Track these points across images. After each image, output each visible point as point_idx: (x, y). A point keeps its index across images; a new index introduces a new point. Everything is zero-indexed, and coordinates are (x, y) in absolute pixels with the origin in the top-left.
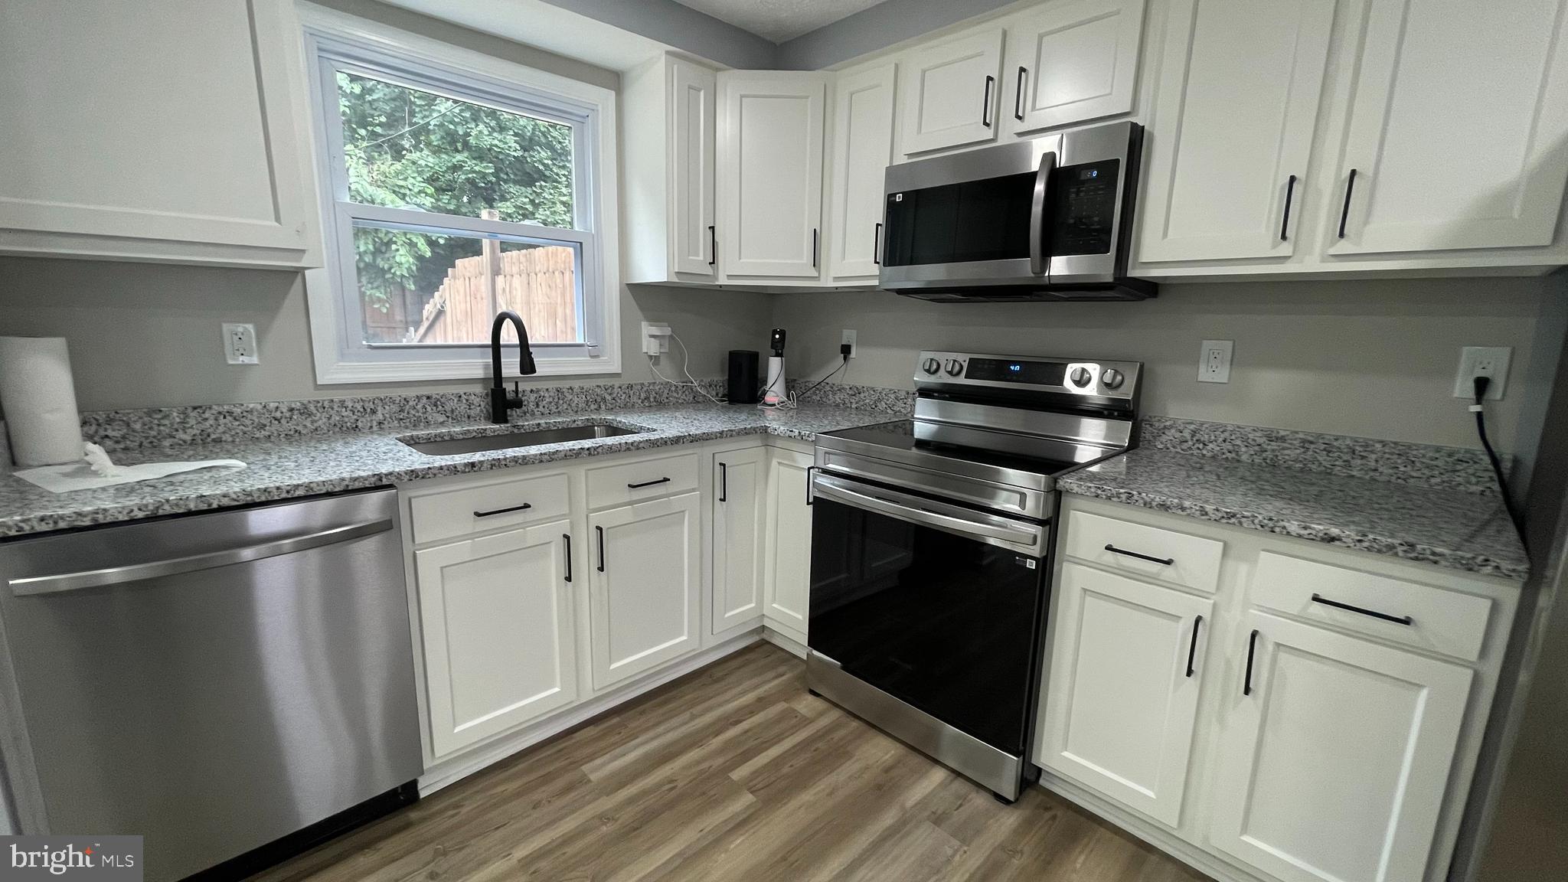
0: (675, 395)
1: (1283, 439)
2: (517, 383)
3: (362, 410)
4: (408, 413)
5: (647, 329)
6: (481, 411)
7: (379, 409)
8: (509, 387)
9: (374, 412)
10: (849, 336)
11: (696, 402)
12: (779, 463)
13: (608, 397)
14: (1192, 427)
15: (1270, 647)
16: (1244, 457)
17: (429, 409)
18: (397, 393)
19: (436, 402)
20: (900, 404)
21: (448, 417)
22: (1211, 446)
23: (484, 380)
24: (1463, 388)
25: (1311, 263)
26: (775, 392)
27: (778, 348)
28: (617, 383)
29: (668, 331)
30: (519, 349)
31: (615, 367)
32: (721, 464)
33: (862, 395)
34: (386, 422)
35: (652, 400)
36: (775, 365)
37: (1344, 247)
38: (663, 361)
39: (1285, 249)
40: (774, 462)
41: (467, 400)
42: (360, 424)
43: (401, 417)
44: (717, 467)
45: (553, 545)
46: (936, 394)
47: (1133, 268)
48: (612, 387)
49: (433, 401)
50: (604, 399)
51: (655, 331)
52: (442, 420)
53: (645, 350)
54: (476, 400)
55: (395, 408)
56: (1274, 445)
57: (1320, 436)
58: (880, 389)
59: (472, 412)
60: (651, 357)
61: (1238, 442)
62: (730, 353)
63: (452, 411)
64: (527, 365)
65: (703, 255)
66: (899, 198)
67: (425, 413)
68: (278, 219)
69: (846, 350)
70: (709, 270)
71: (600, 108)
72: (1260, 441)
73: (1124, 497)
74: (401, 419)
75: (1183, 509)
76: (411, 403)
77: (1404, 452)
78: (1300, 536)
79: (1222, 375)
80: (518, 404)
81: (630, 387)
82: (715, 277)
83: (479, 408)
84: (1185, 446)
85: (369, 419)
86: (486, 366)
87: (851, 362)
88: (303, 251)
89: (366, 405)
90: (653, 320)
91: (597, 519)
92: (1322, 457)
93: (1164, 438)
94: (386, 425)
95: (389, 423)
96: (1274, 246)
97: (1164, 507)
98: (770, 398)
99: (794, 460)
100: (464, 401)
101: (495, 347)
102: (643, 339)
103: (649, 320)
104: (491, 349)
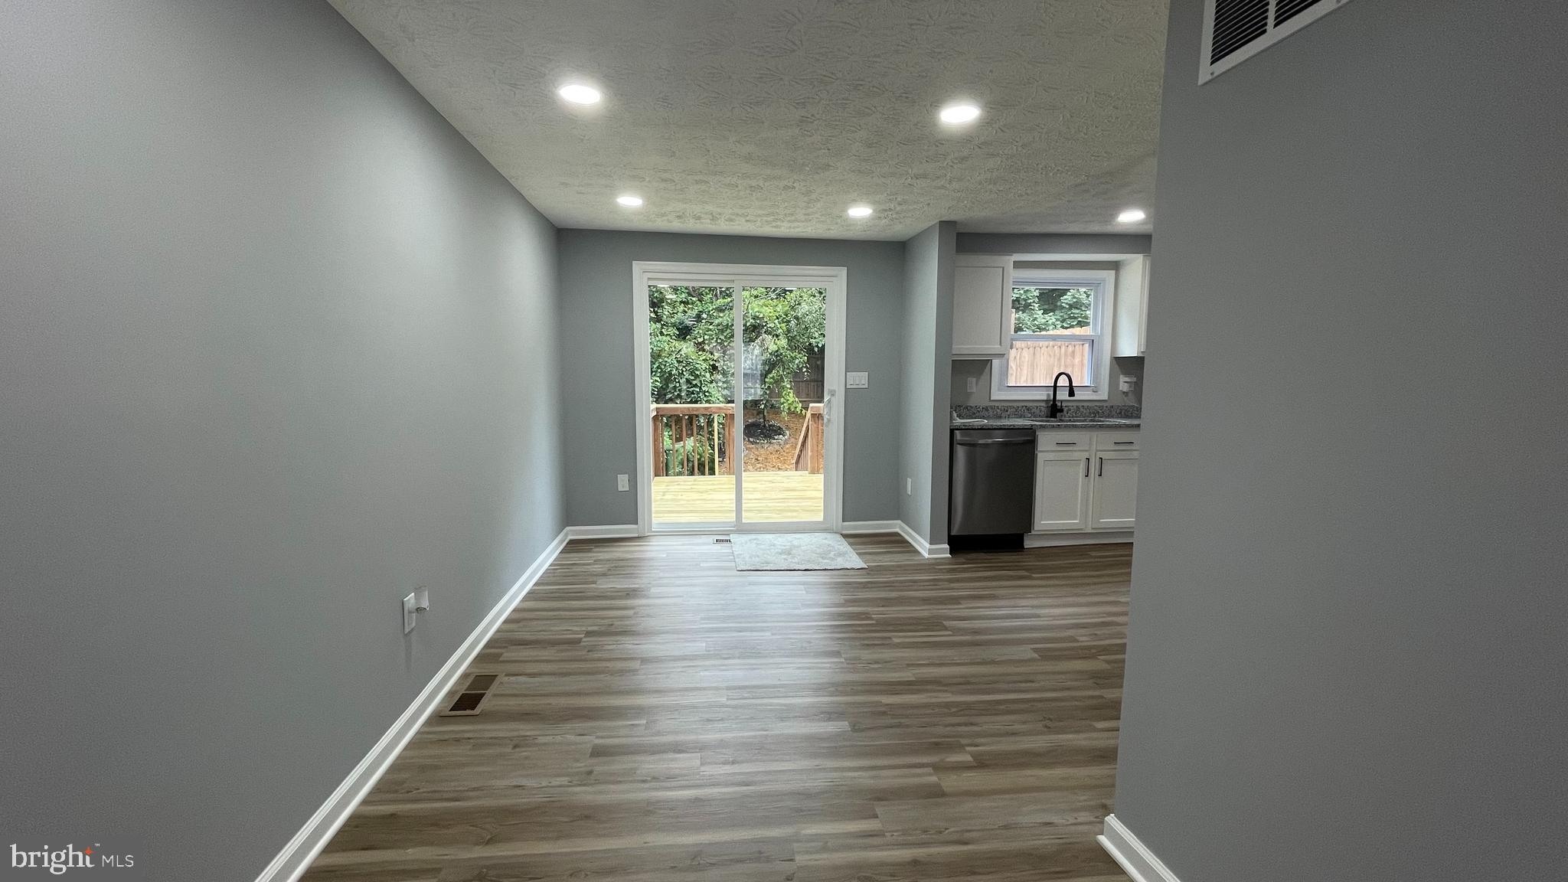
2: (1063, 402)
3: (1004, 410)
4: (1018, 412)
5: (1123, 379)
6: (1044, 414)
7: (1009, 410)
8: (1059, 404)
9: (1007, 411)
13: (1102, 411)
17: (1026, 411)
18: (1015, 404)
19: (1028, 408)
21: (1032, 415)
23: (1047, 401)
28: (1105, 404)
29: (1135, 379)
31: (1105, 397)
35: (1123, 414)
38: (1130, 395)
41: (1037, 409)
43: (1016, 414)
45: (1082, 462)
48: (1103, 406)
50: (1099, 412)
51: (1127, 379)
52: (1030, 416)
53: (1121, 389)
54: (1043, 409)
55: (1013, 409)
59: (1040, 412)
60: (1124, 392)
63: (1034, 413)
64: (1072, 393)
68: (1001, 344)
71: (1107, 279)
76: (1020, 409)
80: (1061, 411)
81: (1112, 406)
83: (1044, 412)
85: (1006, 414)
86: (1048, 395)
89: (1005, 408)
90: (1126, 373)
91: (1100, 455)
94: (1011, 417)
101: (1055, 386)
102: (1121, 384)
103: (1123, 374)
104: (1053, 388)
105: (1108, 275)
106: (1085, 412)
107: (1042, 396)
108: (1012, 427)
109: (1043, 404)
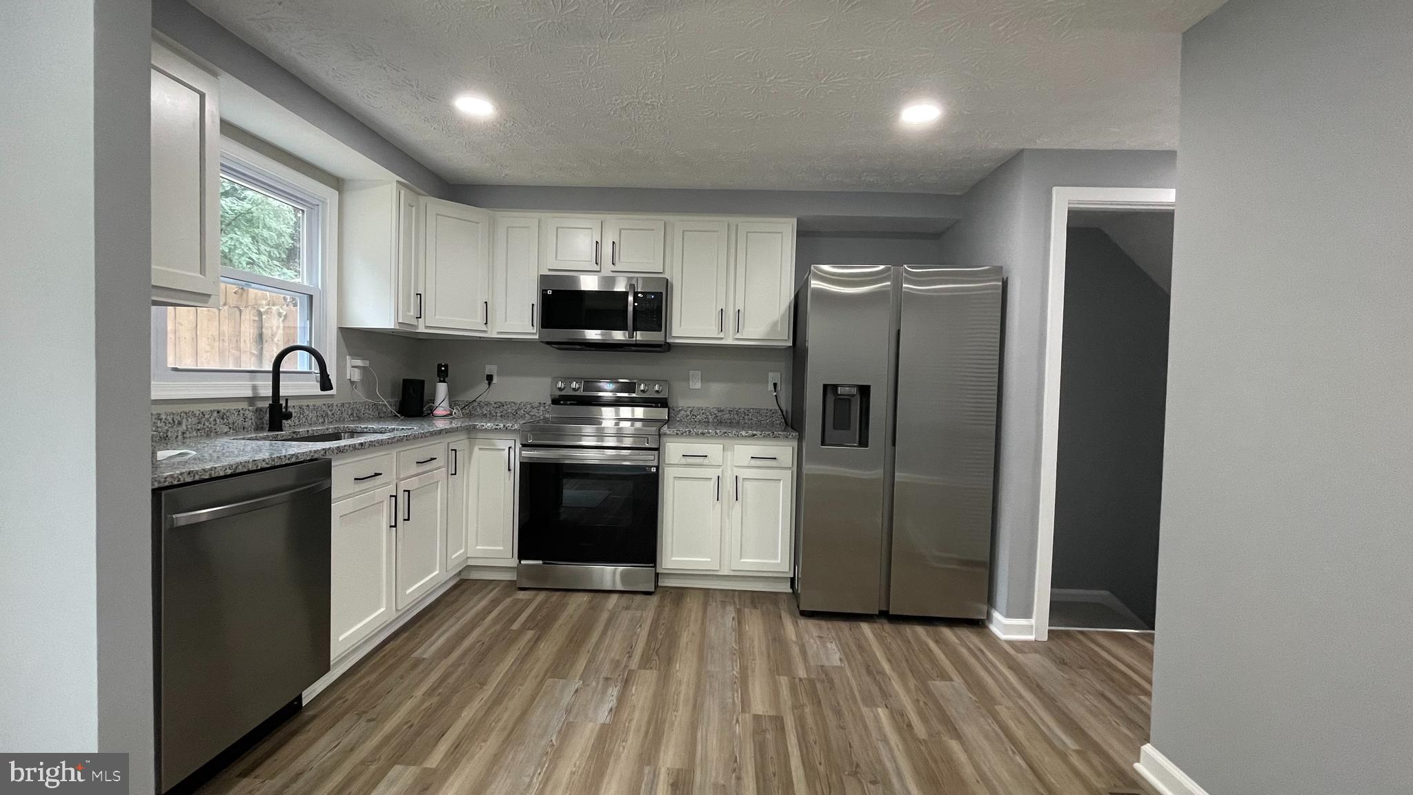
0: (368, 411)
1: (723, 411)
2: (287, 400)
3: (172, 422)
4: (204, 425)
5: (350, 362)
6: (252, 423)
7: (184, 420)
8: (283, 402)
9: (180, 423)
10: (491, 369)
11: (380, 417)
12: (480, 449)
13: (330, 413)
14: (690, 409)
15: (741, 480)
16: (711, 420)
17: (218, 420)
18: (195, 408)
19: (222, 416)
20: (535, 410)
21: (230, 428)
22: (698, 416)
23: (251, 400)
24: (771, 387)
25: (729, 341)
26: (442, 407)
27: (443, 374)
28: (334, 402)
29: (367, 363)
32: (452, 450)
33: (505, 407)
34: (188, 432)
35: (355, 415)
36: (442, 389)
37: (738, 336)
38: (359, 386)
39: (722, 334)
40: (476, 449)
41: (243, 415)
42: (169, 434)
43: (199, 428)
44: (450, 451)
45: (385, 503)
46: (562, 402)
47: (669, 338)
48: (332, 405)
49: (221, 414)
50: (327, 414)
51: (359, 362)
52: (226, 430)
53: (348, 377)
54: (250, 415)
55: (195, 420)
56: (720, 414)
58: (519, 402)
59: (247, 424)
60: (352, 383)
61: (708, 414)
62: (404, 380)
63: (233, 423)
65: (413, 312)
66: (549, 292)
67: (214, 425)
68: (202, 271)
69: (490, 378)
70: (414, 322)
71: (328, 201)
72: (715, 412)
73: (688, 432)
74: (199, 430)
76: (206, 416)
77: (758, 411)
78: (746, 436)
79: (698, 385)
80: (288, 416)
81: (343, 405)
82: (416, 327)
83: (250, 421)
84: (688, 417)
85: (176, 430)
86: (254, 388)
87: (492, 386)
88: (209, 296)
89: (176, 417)
90: (354, 355)
91: (404, 485)
93: (679, 416)
94: (187, 435)
95: (190, 433)
96: (719, 334)
97: (703, 434)
98: (440, 411)
99: (495, 445)
100: (242, 415)
101: (276, 373)
102: (349, 369)
103: (350, 355)
104: (271, 374)
105: (331, 195)
106: (310, 414)
107: (242, 389)
108: (293, 460)
109: (245, 405)
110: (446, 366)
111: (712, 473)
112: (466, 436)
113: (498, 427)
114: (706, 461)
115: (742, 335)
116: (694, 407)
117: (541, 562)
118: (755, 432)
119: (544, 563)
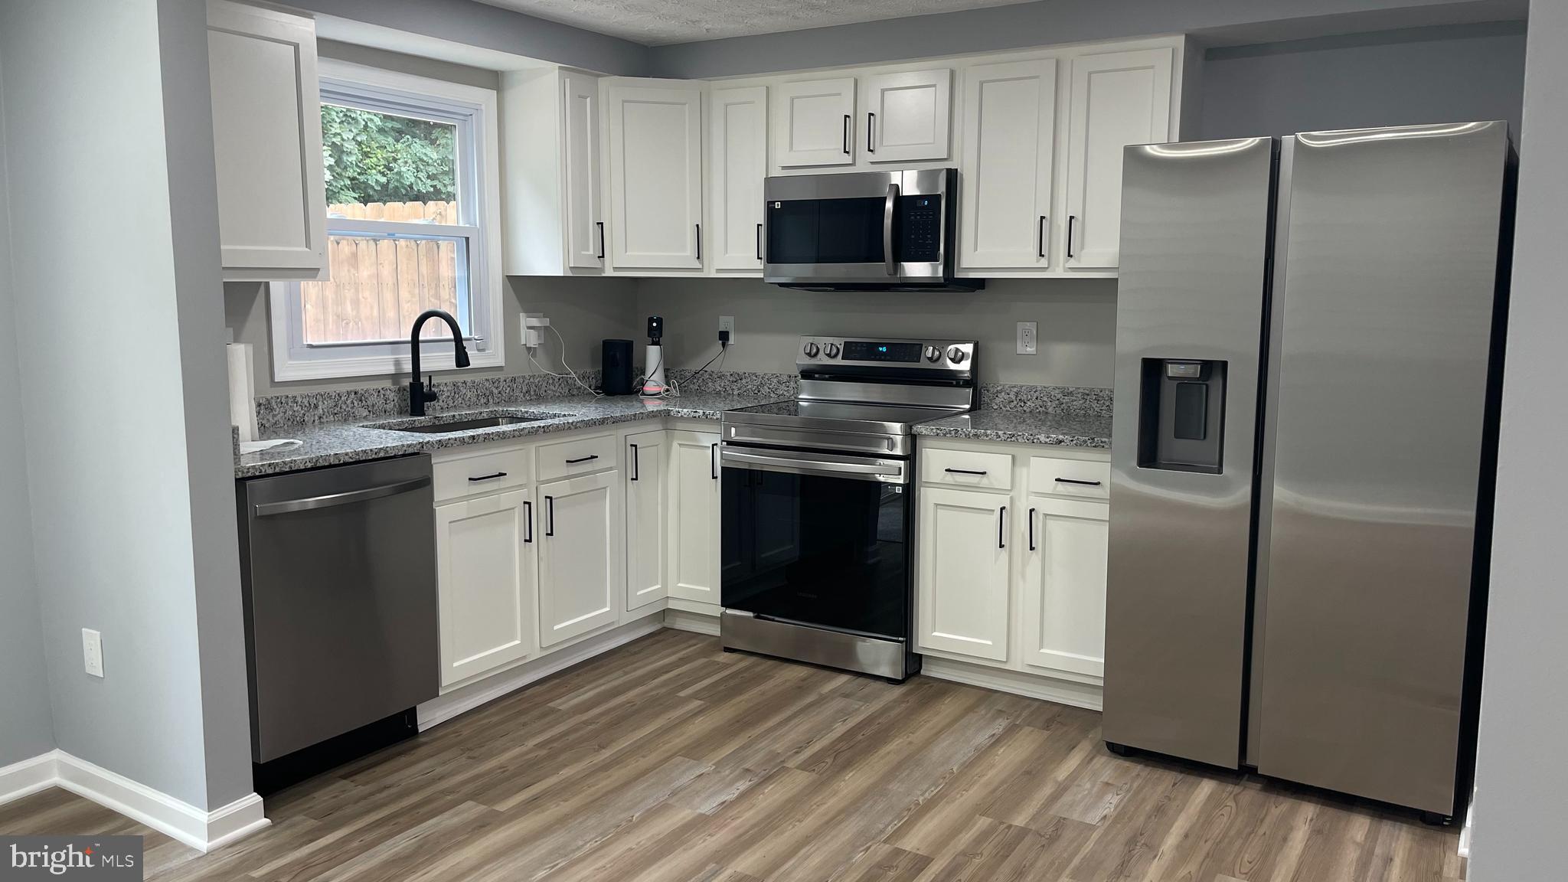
0: (552, 387)
1: (1072, 393)
2: (430, 377)
3: (308, 405)
4: (341, 408)
5: (525, 321)
6: (395, 405)
7: (320, 403)
8: (425, 380)
9: (316, 407)
10: (726, 322)
11: (572, 395)
12: (680, 445)
13: (496, 391)
14: (1015, 390)
15: (1041, 517)
16: (1050, 410)
17: (356, 404)
18: (332, 389)
19: (360, 397)
20: (783, 387)
21: (369, 411)
22: (1029, 403)
23: (395, 377)
25: (1058, 273)
26: (654, 381)
27: (655, 335)
28: (501, 376)
29: (547, 322)
30: (454, 343)
31: (499, 360)
32: (632, 445)
33: (744, 381)
34: (324, 417)
35: (532, 393)
36: (653, 353)
37: (1072, 263)
38: (540, 353)
39: (1043, 262)
40: (675, 444)
41: (384, 395)
42: (306, 418)
43: (336, 411)
44: (629, 447)
45: (516, 510)
46: (817, 376)
47: (958, 272)
48: (498, 380)
49: (359, 395)
50: (492, 393)
51: (535, 322)
52: (365, 414)
53: (523, 342)
54: (391, 396)
55: (331, 403)
56: (1067, 399)
57: (1092, 390)
58: (762, 374)
59: (389, 407)
60: (529, 349)
61: (1045, 399)
62: (603, 342)
63: (373, 406)
64: (462, 359)
65: (592, 250)
66: (778, 205)
67: (352, 408)
68: (308, 245)
69: (724, 336)
70: (597, 264)
71: (483, 107)
72: (1059, 396)
73: (953, 432)
74: (336, 414)
75: (987, 436)
76: (343, 399)
79: (1032, 348)
80: (433, 397)
81: (514, 380)
82: (602, 270)
83: (393, 403)
84: (1012, 405)
85: (313, 414)
86: (397, 363)
87: (729, 349)
88: (319, 269)
89: (311, 400)
90: (530, 311)
91: (546, 490)
92: (1094, 405)
93: (998, 400)
94: (324, 420)
95: (326, 417)
96: (1038, 261)
97: (977, 435)
98: (650, 387)
99: (696, 440)
100: (382, 396)
101: (415, 342)
102: (523, 331)
103: (526, 311)
104: (410, 345)
105: (483, 98)
106: (469, 394)
107: (383, 364)
108: (382, 454)
109: (388, 384)
110: (660, 321)
111: (995, 502)
112: (660, 427)
113: (697, 415)
114: (984, 481)
115: (1079, 261)
116: (1021, 387)
117: (751, 614)
118: (1061, 437)
119: (756, 617)
